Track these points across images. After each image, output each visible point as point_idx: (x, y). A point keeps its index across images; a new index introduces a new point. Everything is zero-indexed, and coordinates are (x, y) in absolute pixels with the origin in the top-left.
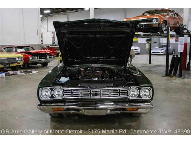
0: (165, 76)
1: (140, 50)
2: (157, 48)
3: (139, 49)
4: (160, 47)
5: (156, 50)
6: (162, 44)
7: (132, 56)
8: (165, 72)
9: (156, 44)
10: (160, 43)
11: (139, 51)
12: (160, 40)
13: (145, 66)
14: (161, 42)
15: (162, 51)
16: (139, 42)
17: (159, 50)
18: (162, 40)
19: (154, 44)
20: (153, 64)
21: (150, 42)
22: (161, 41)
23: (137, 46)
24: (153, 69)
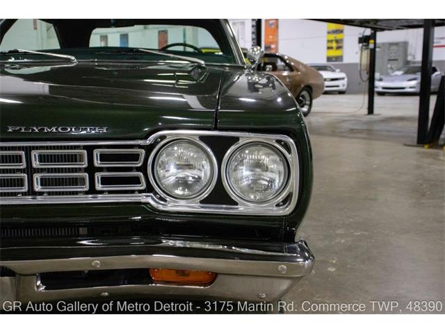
0: (415, 143)
1: (345, 81)
2: (396, 75)
3: (343, 79)
4: (406, 73)
5: (392, 81)
6: (414, 63)
7: (314, 89)
8: (416, 135)
9: (394, 65)
10: (407, 62)
11: (342, 85)
12: (409, 53)
13: (352, 118)
14: (409, 58)
15: (413, 83)
16: (346, 60)
17: (403, 80)
18: (413, 53)
19: (389, 66)
20: (379, 115)
21: (371, 46)
22: (411, 55)
23: (338, 70)
24: (376, 127)
